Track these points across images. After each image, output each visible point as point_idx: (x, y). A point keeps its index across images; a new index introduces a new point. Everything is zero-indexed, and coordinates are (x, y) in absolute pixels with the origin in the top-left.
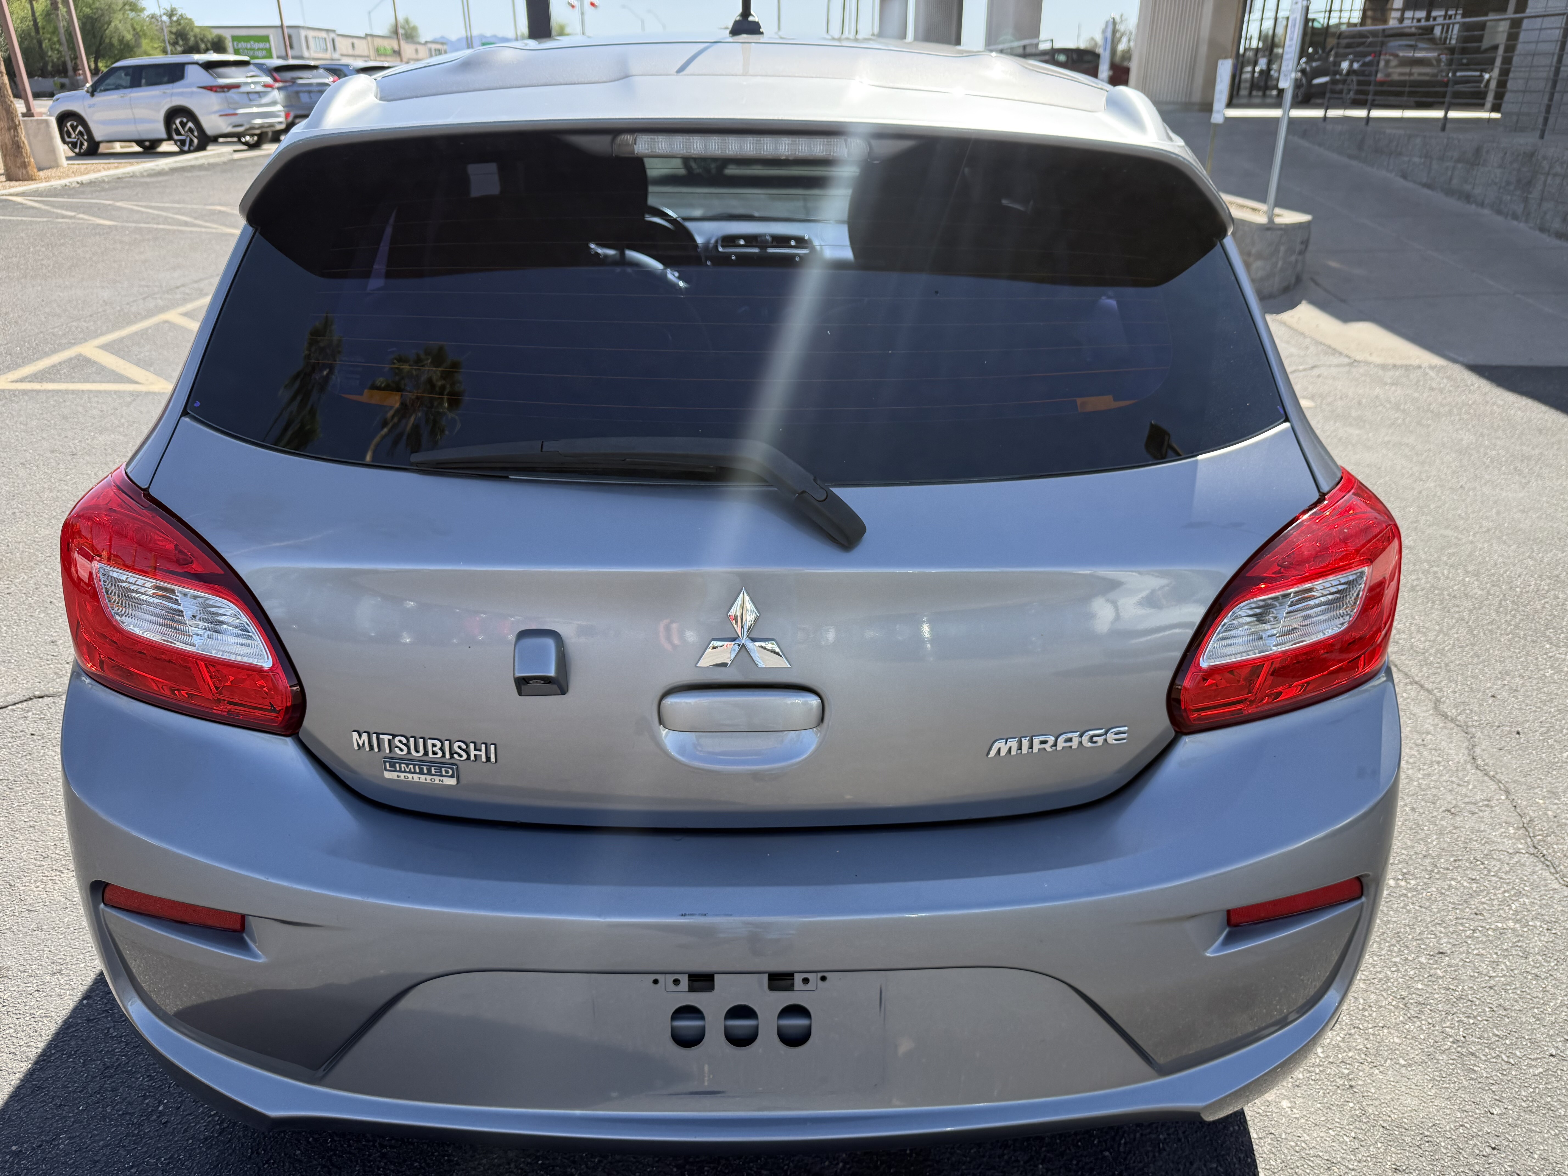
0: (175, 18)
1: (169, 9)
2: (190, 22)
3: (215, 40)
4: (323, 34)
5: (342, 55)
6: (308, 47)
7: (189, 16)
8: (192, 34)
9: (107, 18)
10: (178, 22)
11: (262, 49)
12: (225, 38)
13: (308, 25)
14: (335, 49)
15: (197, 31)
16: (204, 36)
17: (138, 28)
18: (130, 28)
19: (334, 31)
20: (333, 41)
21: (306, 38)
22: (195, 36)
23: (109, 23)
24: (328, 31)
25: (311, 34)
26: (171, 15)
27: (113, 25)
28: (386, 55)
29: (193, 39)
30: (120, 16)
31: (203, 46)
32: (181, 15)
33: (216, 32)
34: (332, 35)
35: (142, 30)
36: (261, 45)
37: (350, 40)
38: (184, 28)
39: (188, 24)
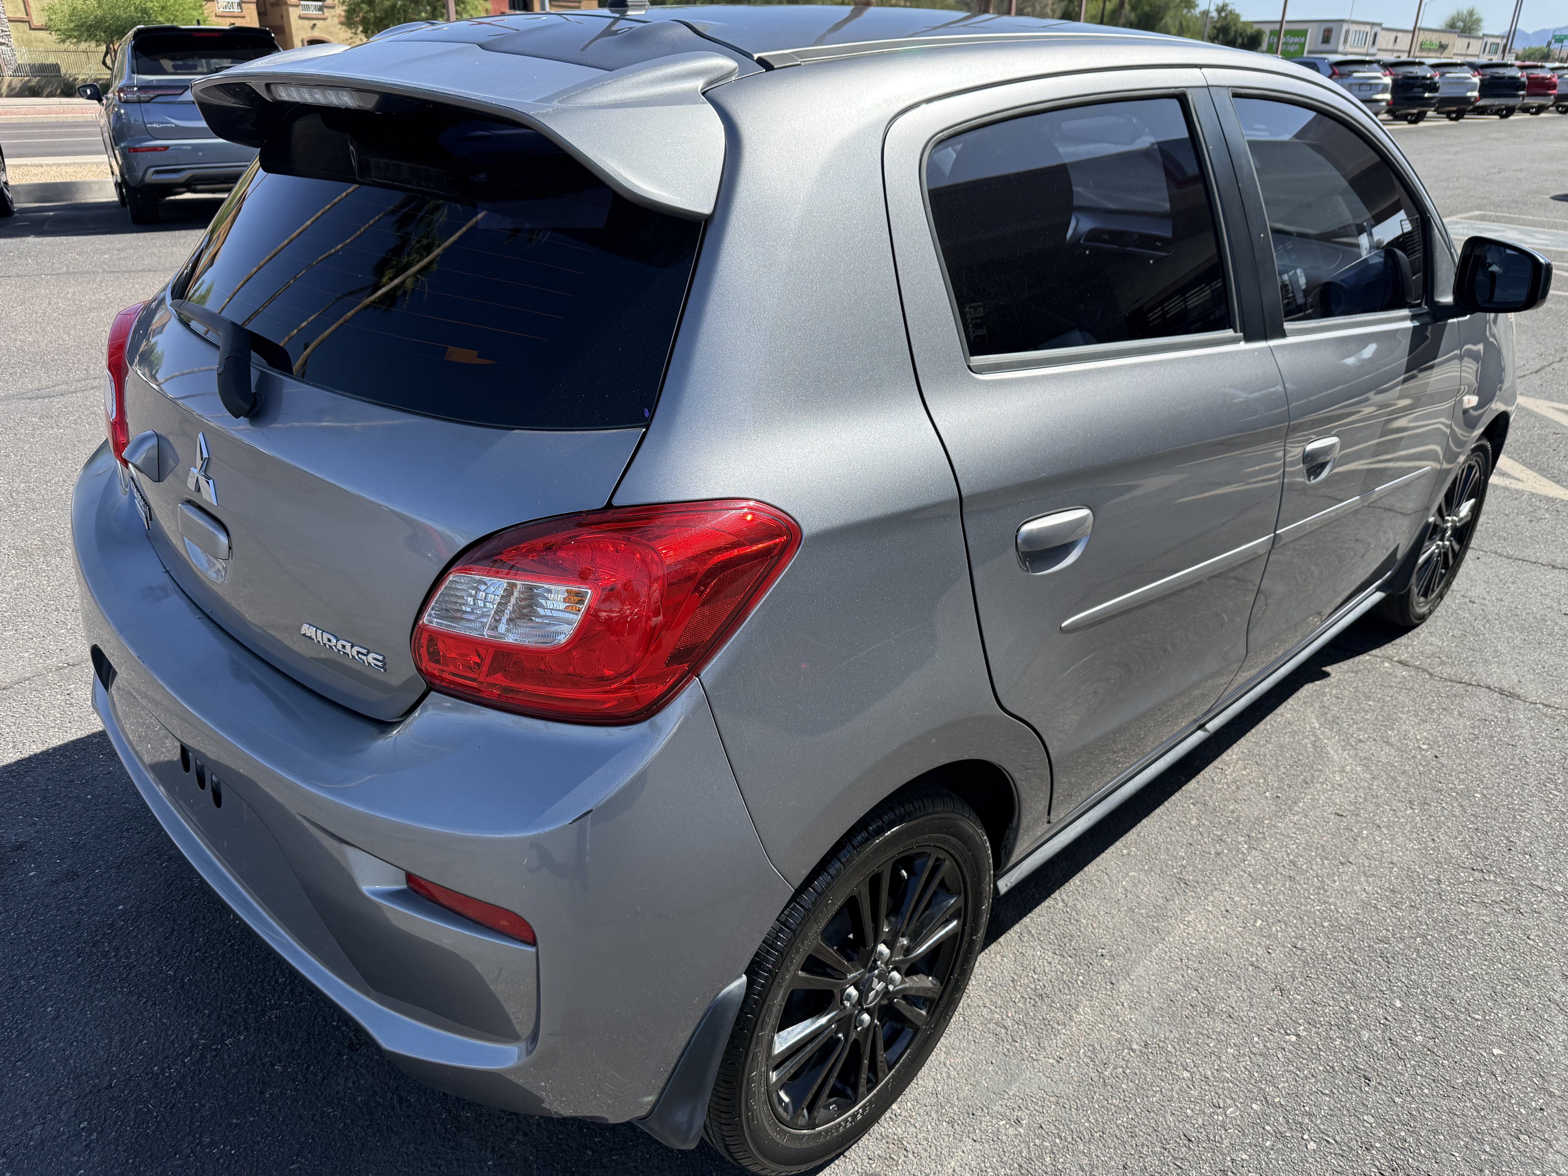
0: (1223, 14)
1: (1221, 5)
2: (1238, 16)
3: (1254, 34)
4: (1368, 28)
5: (1379, 50)
6: (1345, 41)
7: (1237, 11)
8: (1233, 29)
9: (1161, 15)
10: (1225, 18)
11: (1295, 44)
12: (1264, 32)
13: (1354, 18)
14: (1374, 43)
15: (1240, 25)
16: (1244, 31)
17: (1185, 24)
18: (1177, 23)
19: (1380, 25)
20: (1376, 35)
21: (1347, 32)
22: (1236, 31)
23: (1161, 19)
24: (1373, 24)
25: (1354, 27)
26: (1220, 10)
27: (1164, 21)
28: (1430, 50)
29: (1233, 33)
30: (1172, 13)
31: (1240, 40)
32: (1230, 12)
33: (1256, 27)
34: (1376, 29)
35: (1188, 27)
36: (1297, 40)
37: (1394, 34)
38: (1228, 24)
39: (1232, 19)
